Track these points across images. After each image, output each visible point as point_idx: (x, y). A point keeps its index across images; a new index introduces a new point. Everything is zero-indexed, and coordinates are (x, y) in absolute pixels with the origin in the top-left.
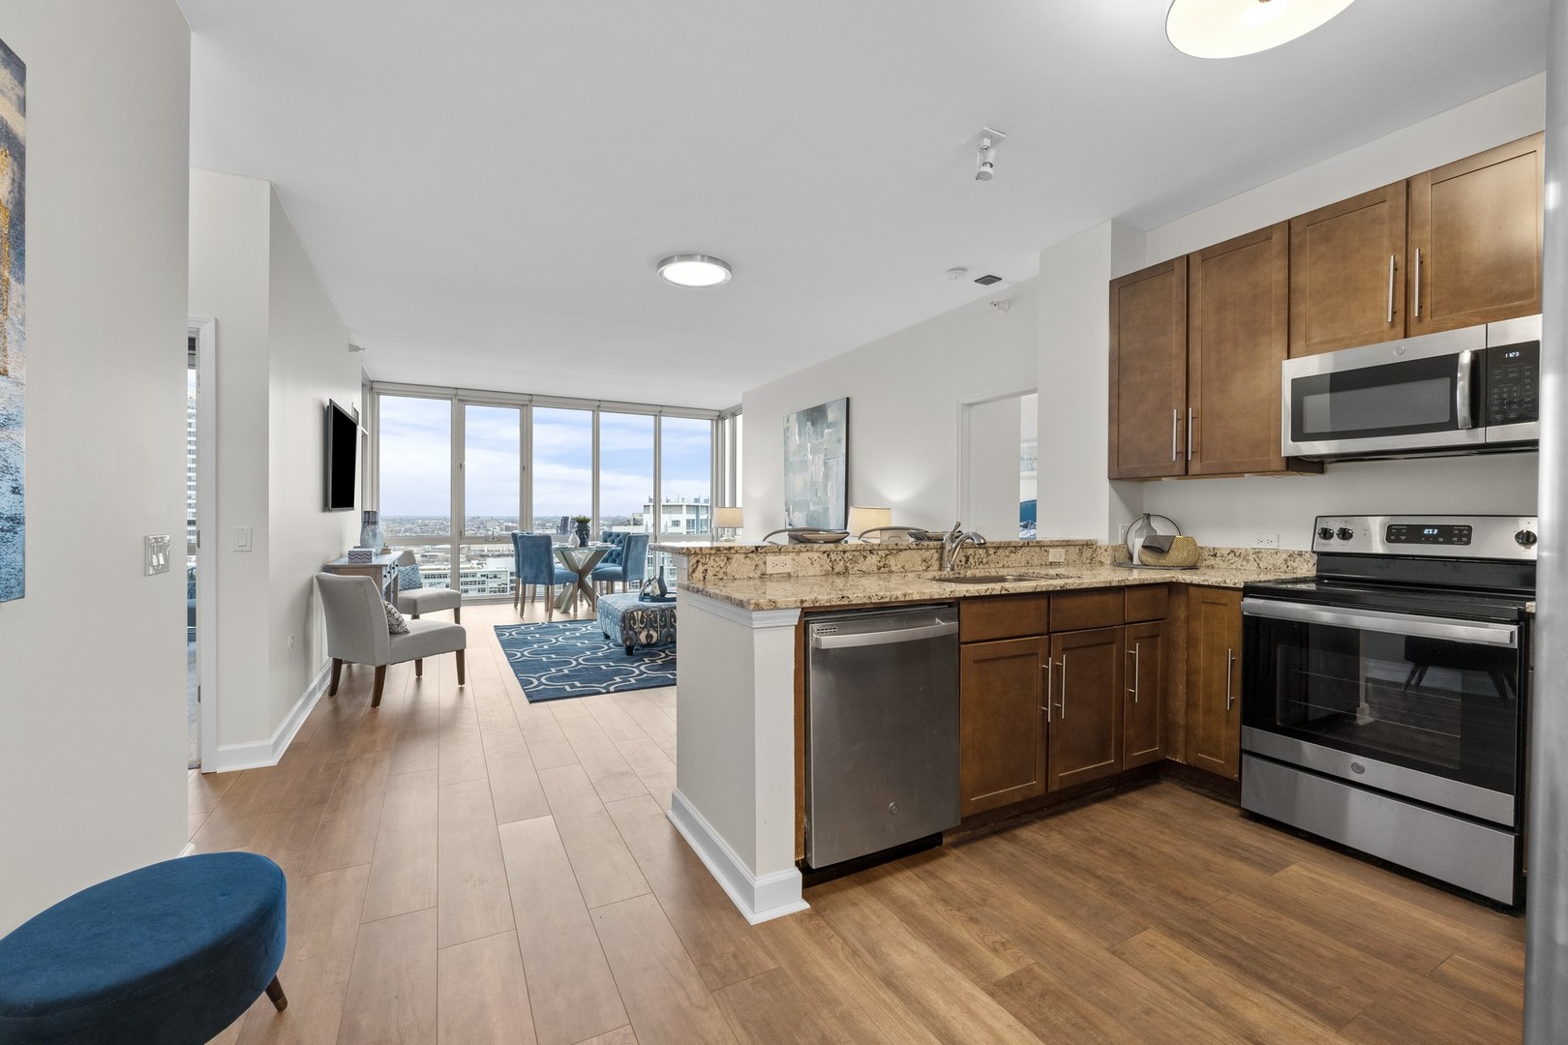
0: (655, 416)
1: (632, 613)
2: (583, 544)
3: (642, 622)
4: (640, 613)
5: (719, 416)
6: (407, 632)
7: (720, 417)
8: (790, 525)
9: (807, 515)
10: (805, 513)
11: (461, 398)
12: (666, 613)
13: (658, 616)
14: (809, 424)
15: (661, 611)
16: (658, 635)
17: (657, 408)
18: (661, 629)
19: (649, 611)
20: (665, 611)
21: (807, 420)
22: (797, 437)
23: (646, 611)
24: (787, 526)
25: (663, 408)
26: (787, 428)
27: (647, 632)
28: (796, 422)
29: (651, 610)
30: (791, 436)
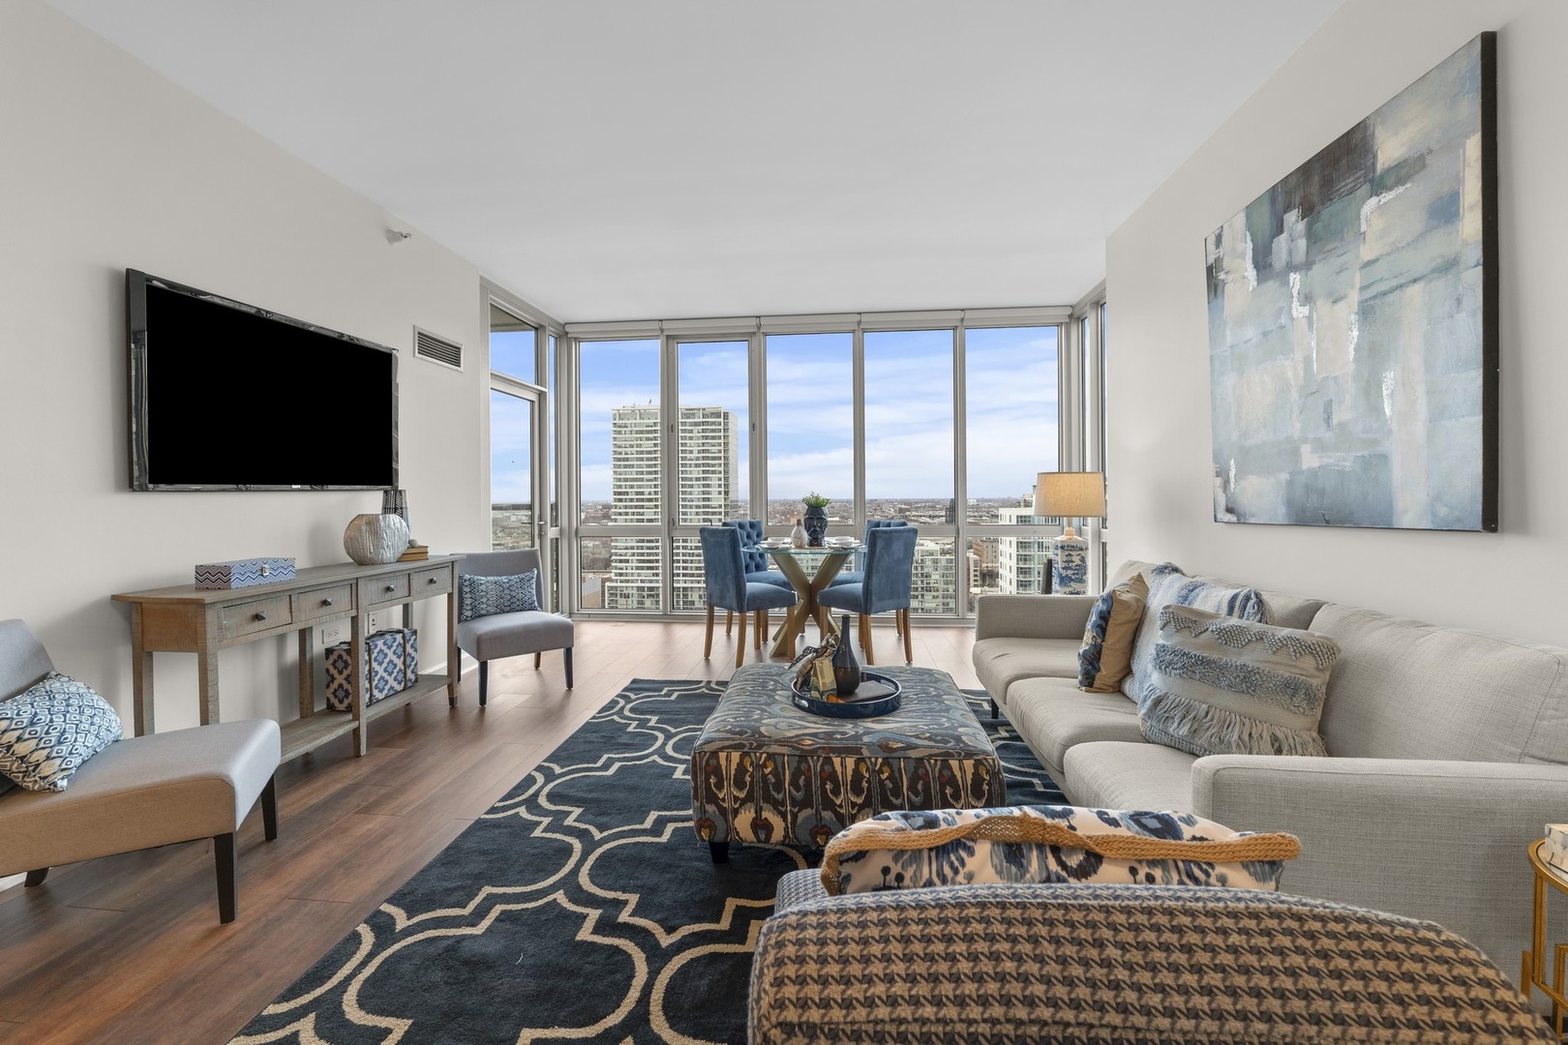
0: (955, 328)
1: (715, 754)
2: (815, 541)
3: (740, 784)
4: (736, 756)
5: (1071, 316)
6: (52, 789)
7: (1076, 317)
8: (1229, 510)
9: (1290, 483)
10: (1284, 476)
12: (811, 764)
13: (787, 772)
14: (1294, 218)
15: (797, 758)
16: (787, 825)
17: (960, 315)
18: (796, 810)
19: (761, 754)
20: (809, 758)
21: (1287, 209)
22: (1251, 273)
23: (752, 754)
24: (1219, 516)
25: (968, 315)
26: (1218, 260)
27: (756, 812)
28: (1248, 234)
29: (768, 753)
30: (1230, 277)
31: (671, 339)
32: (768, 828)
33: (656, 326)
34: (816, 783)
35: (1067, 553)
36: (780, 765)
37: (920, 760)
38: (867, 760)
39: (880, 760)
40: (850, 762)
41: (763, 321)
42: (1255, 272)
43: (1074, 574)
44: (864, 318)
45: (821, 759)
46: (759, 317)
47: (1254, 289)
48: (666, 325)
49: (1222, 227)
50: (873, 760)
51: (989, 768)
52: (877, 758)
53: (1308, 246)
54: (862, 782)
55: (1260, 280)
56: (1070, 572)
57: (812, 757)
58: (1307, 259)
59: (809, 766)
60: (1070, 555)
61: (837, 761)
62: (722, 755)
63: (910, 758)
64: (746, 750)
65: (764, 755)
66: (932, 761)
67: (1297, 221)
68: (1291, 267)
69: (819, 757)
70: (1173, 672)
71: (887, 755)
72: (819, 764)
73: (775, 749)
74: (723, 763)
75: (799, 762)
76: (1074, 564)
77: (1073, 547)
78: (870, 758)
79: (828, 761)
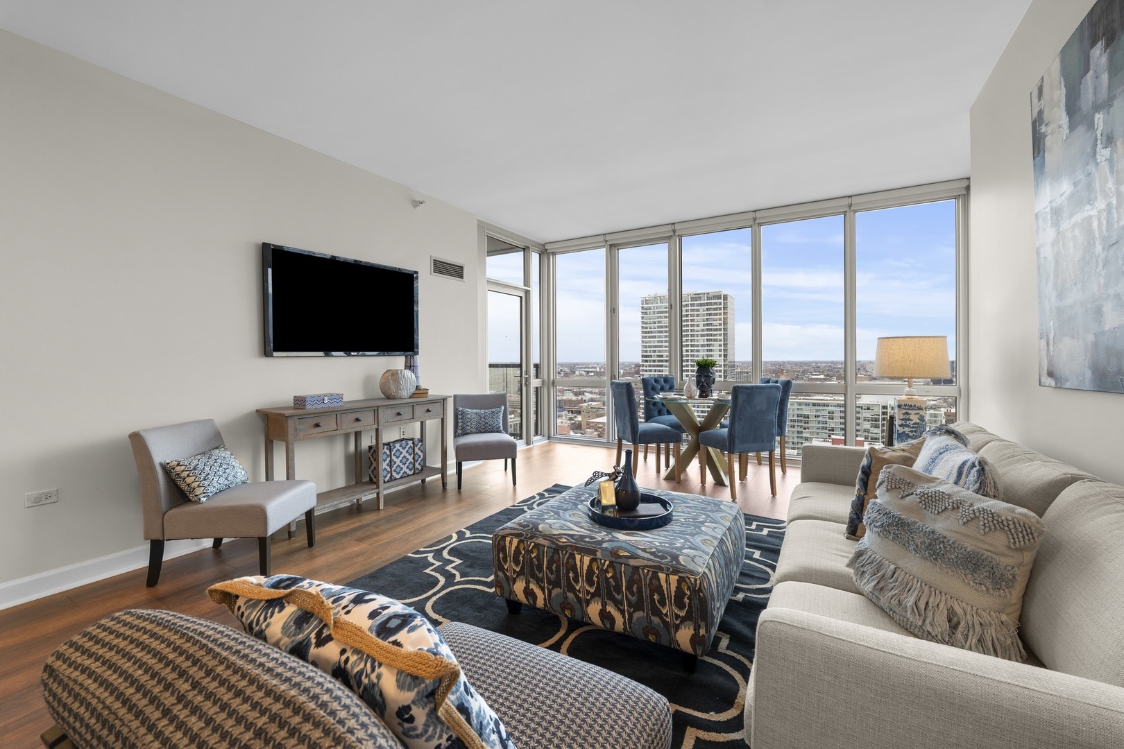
0: (844, 214)
1: (504, 537)
2: (704, 393)
3: (517, 562)
4: (515, 541)
6: (198, 502)
8: (1050, 374)
9: (1095, 345)
10: (1090, 338)
11: (613, 243)
12: (561, 556)
13: (545, 559)
14: (1098, 52)
15: (552, 550)
16: (545, 596)
17: (847, 201)
18: (551, 587)
19: (531, 543)
20: (560, 552)
21: (1093, 44)
22: (1064, 120)
23: (525, 542)
24: (1043, 380)
25: (855, 200)
26: (1041, 113)
27: (526, 583)
28: (1062, 79)
29: (535, 543)
30: (1049, 129)
31: (613, 248)
32: (535, 597)
33: (601, 239)
34: (563, 571)
35: (904, 411)
36: (541, 553)
37: (636, 568)
38: (599, 561)
39: (607, 563)
40: (587, 560)
41: (677, 227)
42: (1068, 119)
43: (912, 432)
44: (758, 215)
45: (568, 554)
46: (674, 224)
47: (1067, 138)
48: (608, 238)
49: (1043, 77)
50: (603, 561)
51: (690, 585)
52: (605, 561)
53: (1110, 80)
54: (593, 576)
55: (1072, 127)
56: (907, 430)
57: (562, 551)
58: (1109, 95)
59: (559, 557)
60: (908, 414)
61: (578, 557)
62: (508, 539)
63: (629, 565)
64: (522, 538)
65: (533, 544)
66: (646, 571)
67: (1101, 55)
68: (1097, 108)
69: (567, 552)
70: (875, 529)
71: (613, 559)
72: (566, 557)
73: (541, 541)
74: (507, 544)
75: (553, 553)
76: (912, 422)
77: (911, 406)
78: (601, 560)
79: (572, 556)
